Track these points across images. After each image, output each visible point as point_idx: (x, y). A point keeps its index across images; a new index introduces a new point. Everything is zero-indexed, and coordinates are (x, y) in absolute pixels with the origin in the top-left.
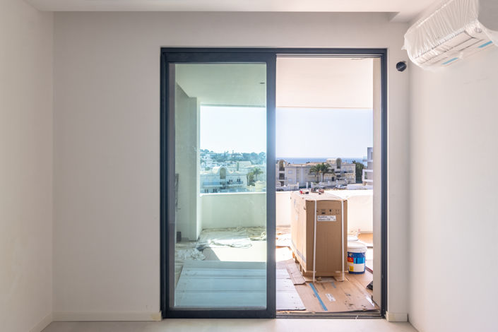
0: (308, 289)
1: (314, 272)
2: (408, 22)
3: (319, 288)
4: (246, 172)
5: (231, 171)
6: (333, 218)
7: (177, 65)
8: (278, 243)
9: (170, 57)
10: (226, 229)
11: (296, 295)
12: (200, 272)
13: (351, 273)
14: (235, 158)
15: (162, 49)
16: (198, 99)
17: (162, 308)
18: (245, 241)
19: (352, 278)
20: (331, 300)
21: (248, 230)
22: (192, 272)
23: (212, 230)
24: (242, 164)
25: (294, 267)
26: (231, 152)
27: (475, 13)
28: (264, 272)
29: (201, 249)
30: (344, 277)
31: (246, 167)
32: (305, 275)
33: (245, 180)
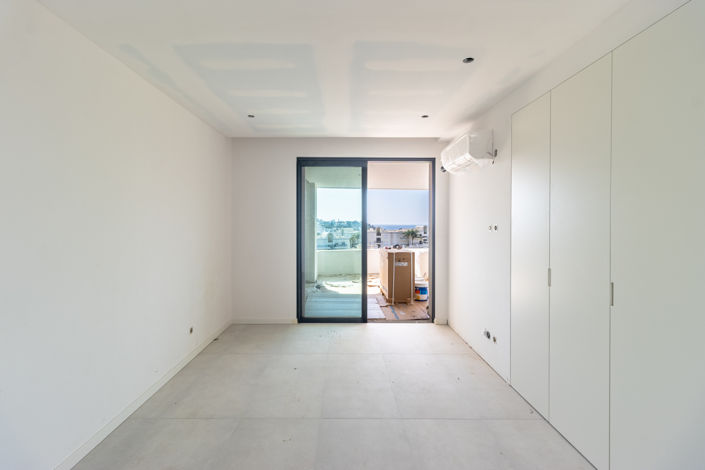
0: (389, 309)
1: (393, 299)
2: (448, 142)
3: (396, 309)
4: (350, 237)
5: (337, 235)
6: (405, 264)
7: (306, 168)
8: (369, 284)
9: (302, 163)
10: (335, 276)
11: (381, 312)
12: (318, 300)
13: (418, 300)
14: (341, 225)
15: (298, 159)
16: (317, 185)
17: (298, 316)
18: (348, 283)
19: (418, 303)
20: (402, 313)
21: (350, 276)
22: (313, 300)
23: (326, 276)
24: (346, 230)
25: (381, 297)
26: (337, 221)
27: (468, 149)
28: (360, 300)
29: (318, 287)
30: (412, 302)
31: (350, 232)
32: (388, 301)
33: (348, 243)
